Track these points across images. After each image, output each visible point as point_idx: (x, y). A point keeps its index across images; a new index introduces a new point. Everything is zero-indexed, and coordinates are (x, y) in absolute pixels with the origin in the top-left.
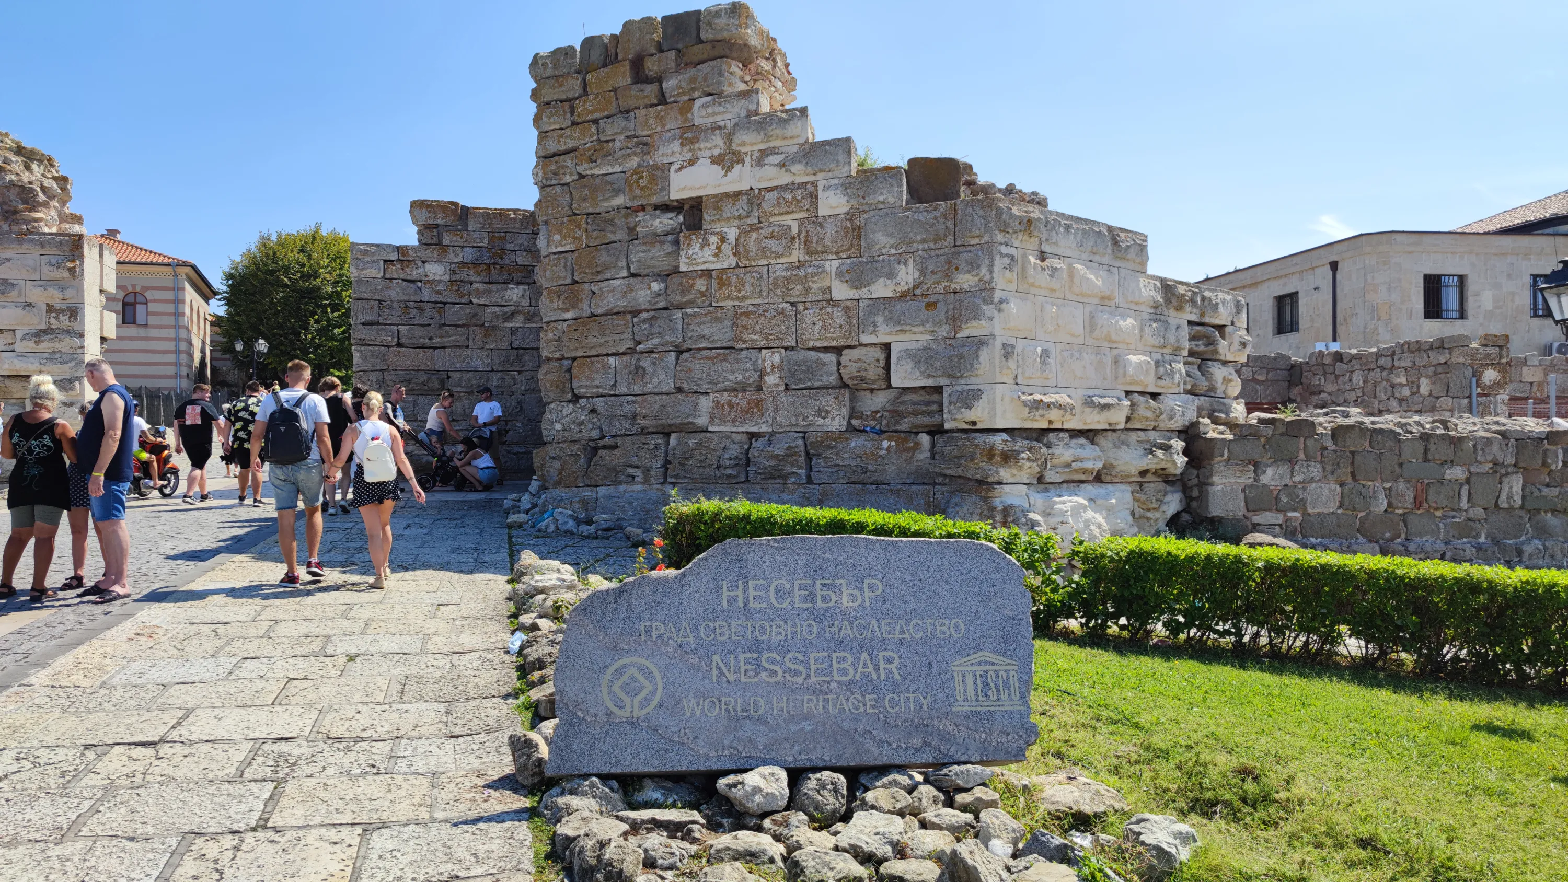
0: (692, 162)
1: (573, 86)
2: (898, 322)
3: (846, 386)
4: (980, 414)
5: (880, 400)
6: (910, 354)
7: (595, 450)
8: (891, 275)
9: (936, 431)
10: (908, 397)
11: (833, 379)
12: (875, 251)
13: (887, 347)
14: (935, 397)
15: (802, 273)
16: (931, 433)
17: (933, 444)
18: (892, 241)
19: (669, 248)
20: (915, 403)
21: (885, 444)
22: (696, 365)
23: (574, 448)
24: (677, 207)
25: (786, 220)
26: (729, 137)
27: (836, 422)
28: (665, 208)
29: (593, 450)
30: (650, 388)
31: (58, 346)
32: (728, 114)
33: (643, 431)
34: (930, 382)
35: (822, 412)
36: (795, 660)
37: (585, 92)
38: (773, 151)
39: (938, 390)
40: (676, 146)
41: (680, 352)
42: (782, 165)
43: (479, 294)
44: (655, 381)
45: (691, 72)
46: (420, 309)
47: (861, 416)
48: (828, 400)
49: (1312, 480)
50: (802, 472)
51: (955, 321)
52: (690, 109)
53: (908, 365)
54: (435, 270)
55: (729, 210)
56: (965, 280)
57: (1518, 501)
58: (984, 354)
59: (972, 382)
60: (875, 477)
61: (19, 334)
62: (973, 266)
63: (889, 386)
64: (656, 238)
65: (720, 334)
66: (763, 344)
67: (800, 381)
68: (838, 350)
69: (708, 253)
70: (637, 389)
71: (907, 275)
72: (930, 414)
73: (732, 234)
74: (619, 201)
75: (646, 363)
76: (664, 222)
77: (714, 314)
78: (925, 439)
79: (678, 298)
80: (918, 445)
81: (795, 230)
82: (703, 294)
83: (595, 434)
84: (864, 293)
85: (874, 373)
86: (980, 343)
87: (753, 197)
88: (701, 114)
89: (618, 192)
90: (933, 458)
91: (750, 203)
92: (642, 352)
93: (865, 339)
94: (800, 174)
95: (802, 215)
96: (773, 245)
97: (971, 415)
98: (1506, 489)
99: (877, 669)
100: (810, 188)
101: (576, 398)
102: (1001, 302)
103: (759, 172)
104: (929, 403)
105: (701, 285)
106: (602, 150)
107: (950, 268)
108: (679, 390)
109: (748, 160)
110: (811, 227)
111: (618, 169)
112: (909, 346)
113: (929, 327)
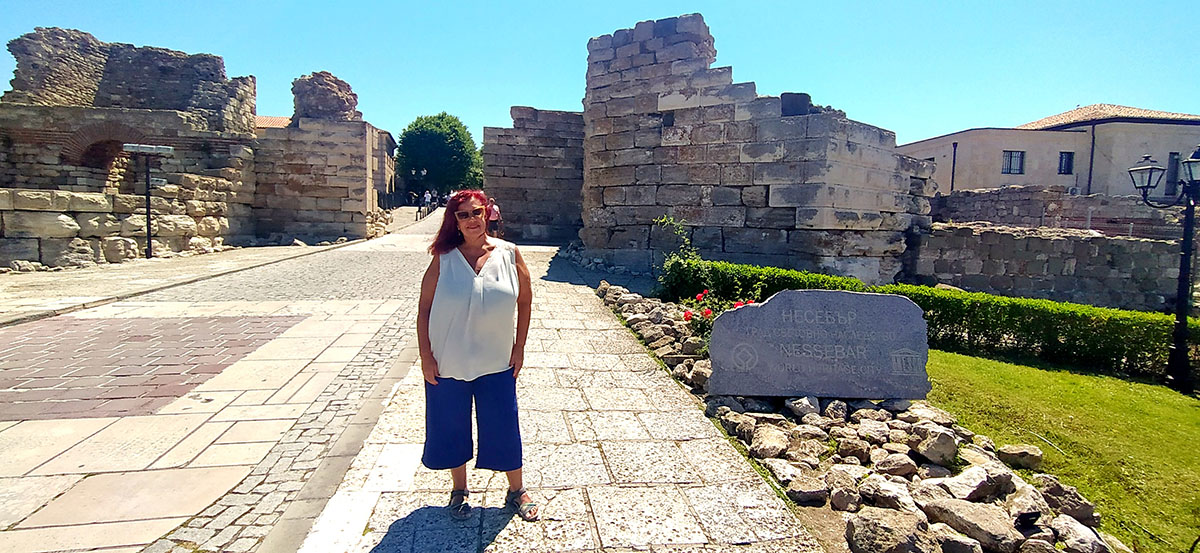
0: (669, 93)
1: (609, 55)
2: (775, 175)
3: (744, 205)
4: (815, 222)
5: (761, 213)
6: (779, 191)
7: (613, 232)
8: (772, 152)
9: (791, 229)
10: (777, 211)
11: (738, 202)
12: (764, 139)
13: (767, 187)
14: (791, 212)
15: (726, 148)
16: (787, 230)
17: (788, 235)
18: (773, 135)
19: (656, 135)
20: (781, 215)
21: (764, 234)
22: (668, 192)
23: (604, 230)
24: (660, 115)
25: (718, 122)
26: (689, 81)
27: (739, 223)
28: (653, 115)
29: (611, 231)
30: (643, 202)
31: (355, 174)
32: (688, 70)
33: (638, 223)
34: (789, 205)
35: (732, 218)
36: (818, 348)
37: (615, 58)
38: (712, 89)
39: (794, 209)
40: (662, 85)
41: (659, 186)
42: (717, 95)
43: (542, 152)
44: (646, 199)
45: (671, 49)
46: (514, 159)
47: (751, 220)
48: (736, 212)
49: (969, 258)
50: (720, 246)
51: (805, 176)
52: (670, 67)
53: (778, 196)
54: (522, 141)
55: (688, 115)
56: (811, 155)
57: (1073, 272)
58: (819, 193)
59: (811, 205)
60: (757, 250)
61: (339, 168)
62: (816, 149)
63: (767, 205)
64: (650, 130)
65: (679, 178)
66: (703, 182)
67: (721, 202)
68: (741, 188)
69: (677, 138)
70: (636, 203)
71: (780, 152)
72: (788, 220)
73: (689, 129)
74: (631, 111)
75: (641, 190)
76: (653, 122)
77: (678, 167)
78: (784, 232)
79: (658, 160)
80: (781, 236)
81: (722, 128)
82: (672, 157)
83: (613, 224)
84: (757, 160)
85: (760, 199)
86: (817, 187)
87: (700, 111)
88: (676, 69)
89: (630, 107)
90: (788, 242)
91: (700, 114)
92: (639, 185)
93: (756, 183)
94: (726, 100)
95: (728, 120)
96: (710, 134)
97: (810, 222)
98: (1067, 265)
99: (856, 353)
100: (731, 107)
101: (605, 206)
102: (830, 166)
103: (705, 99)
104: (788, 215)
105: (672, 153)
106: (623, 86)
107: (804, 149)
108: (658, 204)
109: (699, 92)
110: (732, 127)
111: (631, 95)
112: (779, 186)
113: (791, 178)
